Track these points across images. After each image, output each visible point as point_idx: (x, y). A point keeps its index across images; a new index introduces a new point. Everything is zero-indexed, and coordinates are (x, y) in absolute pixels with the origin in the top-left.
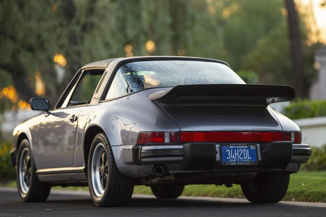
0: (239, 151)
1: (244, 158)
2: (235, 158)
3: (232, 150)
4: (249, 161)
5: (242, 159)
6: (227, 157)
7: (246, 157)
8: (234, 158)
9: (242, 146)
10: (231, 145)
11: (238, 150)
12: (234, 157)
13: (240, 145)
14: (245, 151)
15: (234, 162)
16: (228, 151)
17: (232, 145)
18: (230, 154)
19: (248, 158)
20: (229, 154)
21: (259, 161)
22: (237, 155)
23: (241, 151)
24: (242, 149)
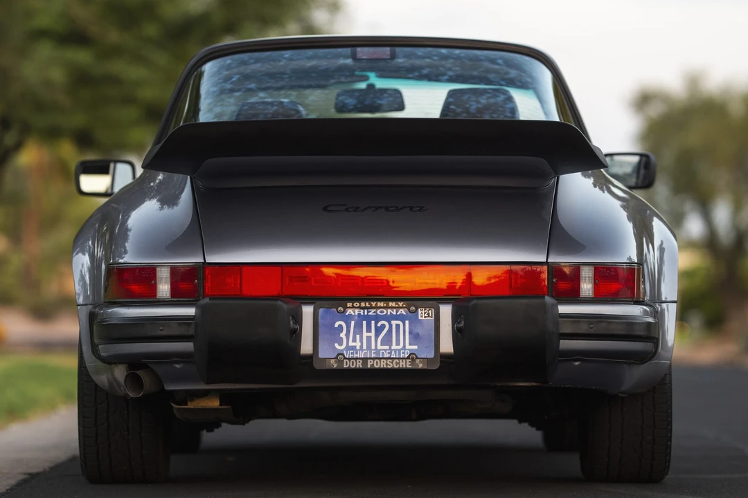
0: (379, 325)
1: (394, 347)
2: (361, 347)
3: (353, 323)
4: (408, 358)
5: (385, 350)
6: (336, 345)
7: (398, 344)
8: (358, 348)
9: (389, 311)
10: (350, 307)
11: (373, 322)
12: (358, 345)
13: (380, 307)
14: (398, 326)
15: (356, 359)
16: (340, 326)
17: (353, 307)
18: (347, 335)
19: (408, 347)
20: (343, 335)
21: (444, 357)
22: (369, 338)
23: (383, 326)
24: (389, 319)
